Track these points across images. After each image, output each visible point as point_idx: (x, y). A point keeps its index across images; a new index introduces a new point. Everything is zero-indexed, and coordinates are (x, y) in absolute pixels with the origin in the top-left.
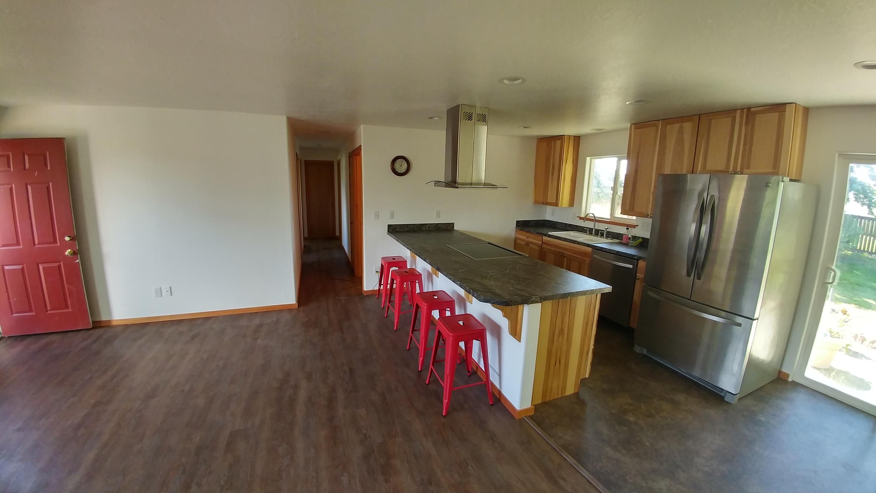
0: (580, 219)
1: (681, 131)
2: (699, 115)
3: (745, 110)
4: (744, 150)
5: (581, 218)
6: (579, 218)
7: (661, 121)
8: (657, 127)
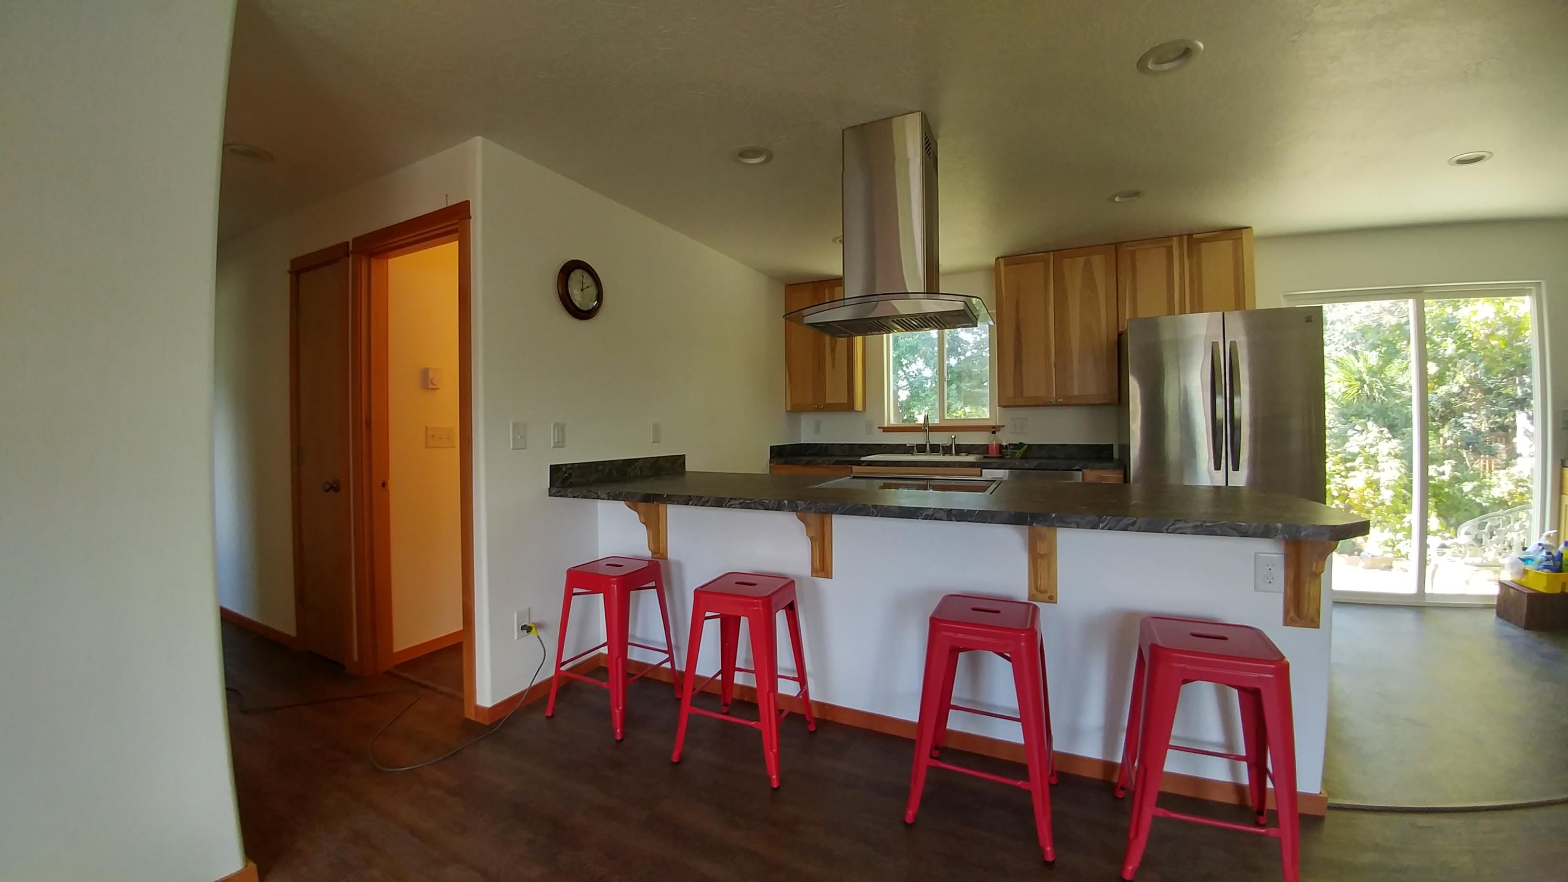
0: (883, 432)
1: (1088, 267)
2: (1116, 244)
3: (1185, 237)
4: (1192, 291)
5: (887, 430)
6: (882, 430)
7: (1052, 253)
8: (1047, 264)
